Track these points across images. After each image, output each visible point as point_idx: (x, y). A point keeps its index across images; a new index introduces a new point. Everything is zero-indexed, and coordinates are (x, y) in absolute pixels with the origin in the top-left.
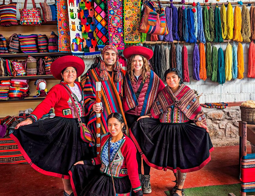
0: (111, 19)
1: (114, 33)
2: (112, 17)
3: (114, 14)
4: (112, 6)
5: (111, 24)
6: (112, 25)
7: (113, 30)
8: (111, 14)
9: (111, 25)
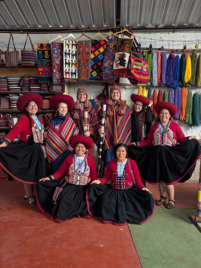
0: (55, 57)
1: (57, 70)
2: (56, 56)
3: (58, 53)
4: (56, 46)
5: (55, 61)
6: (56, 63)
7: (56, 67)
8: (55, 53)
9: (54, 63)
